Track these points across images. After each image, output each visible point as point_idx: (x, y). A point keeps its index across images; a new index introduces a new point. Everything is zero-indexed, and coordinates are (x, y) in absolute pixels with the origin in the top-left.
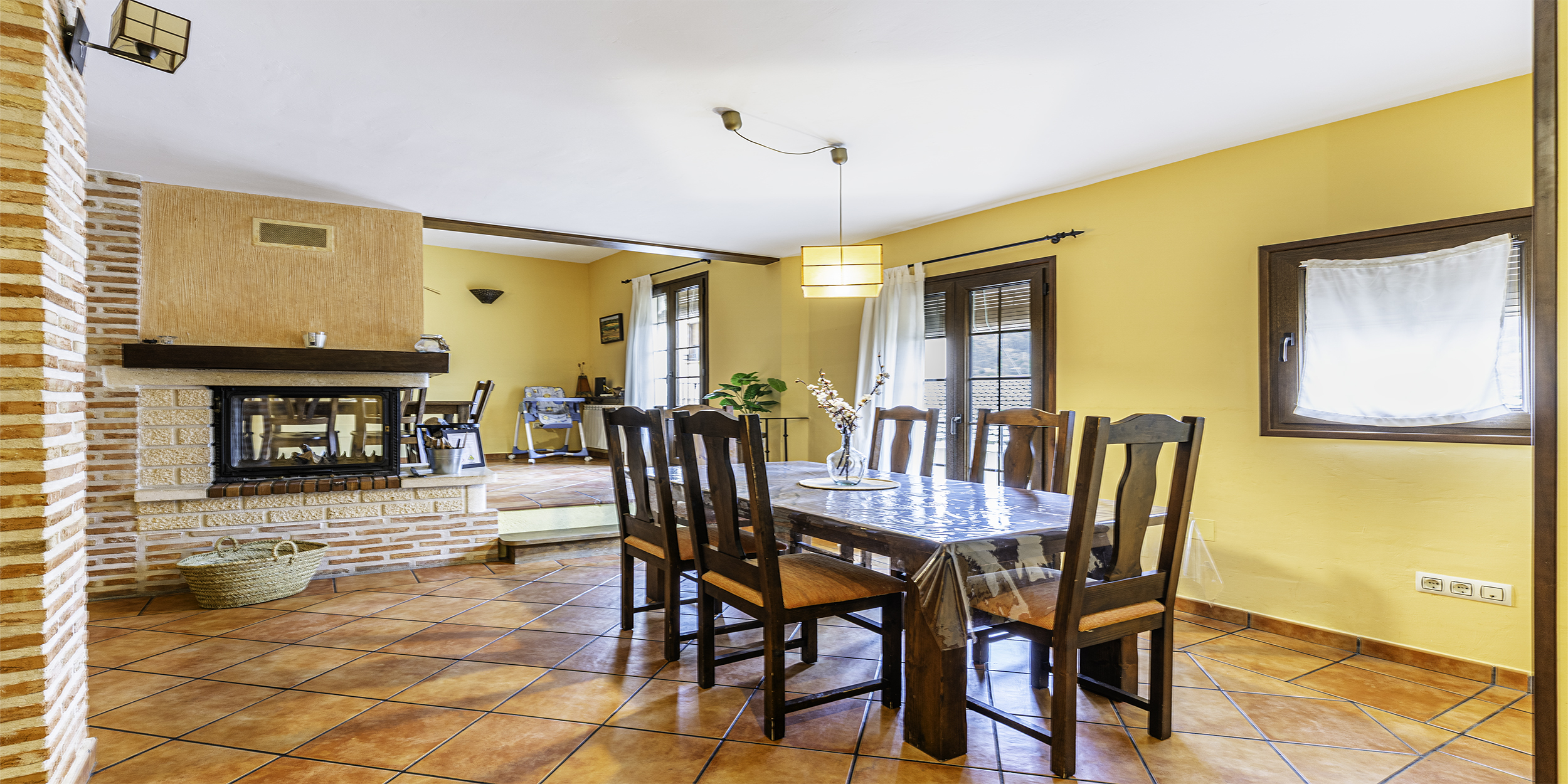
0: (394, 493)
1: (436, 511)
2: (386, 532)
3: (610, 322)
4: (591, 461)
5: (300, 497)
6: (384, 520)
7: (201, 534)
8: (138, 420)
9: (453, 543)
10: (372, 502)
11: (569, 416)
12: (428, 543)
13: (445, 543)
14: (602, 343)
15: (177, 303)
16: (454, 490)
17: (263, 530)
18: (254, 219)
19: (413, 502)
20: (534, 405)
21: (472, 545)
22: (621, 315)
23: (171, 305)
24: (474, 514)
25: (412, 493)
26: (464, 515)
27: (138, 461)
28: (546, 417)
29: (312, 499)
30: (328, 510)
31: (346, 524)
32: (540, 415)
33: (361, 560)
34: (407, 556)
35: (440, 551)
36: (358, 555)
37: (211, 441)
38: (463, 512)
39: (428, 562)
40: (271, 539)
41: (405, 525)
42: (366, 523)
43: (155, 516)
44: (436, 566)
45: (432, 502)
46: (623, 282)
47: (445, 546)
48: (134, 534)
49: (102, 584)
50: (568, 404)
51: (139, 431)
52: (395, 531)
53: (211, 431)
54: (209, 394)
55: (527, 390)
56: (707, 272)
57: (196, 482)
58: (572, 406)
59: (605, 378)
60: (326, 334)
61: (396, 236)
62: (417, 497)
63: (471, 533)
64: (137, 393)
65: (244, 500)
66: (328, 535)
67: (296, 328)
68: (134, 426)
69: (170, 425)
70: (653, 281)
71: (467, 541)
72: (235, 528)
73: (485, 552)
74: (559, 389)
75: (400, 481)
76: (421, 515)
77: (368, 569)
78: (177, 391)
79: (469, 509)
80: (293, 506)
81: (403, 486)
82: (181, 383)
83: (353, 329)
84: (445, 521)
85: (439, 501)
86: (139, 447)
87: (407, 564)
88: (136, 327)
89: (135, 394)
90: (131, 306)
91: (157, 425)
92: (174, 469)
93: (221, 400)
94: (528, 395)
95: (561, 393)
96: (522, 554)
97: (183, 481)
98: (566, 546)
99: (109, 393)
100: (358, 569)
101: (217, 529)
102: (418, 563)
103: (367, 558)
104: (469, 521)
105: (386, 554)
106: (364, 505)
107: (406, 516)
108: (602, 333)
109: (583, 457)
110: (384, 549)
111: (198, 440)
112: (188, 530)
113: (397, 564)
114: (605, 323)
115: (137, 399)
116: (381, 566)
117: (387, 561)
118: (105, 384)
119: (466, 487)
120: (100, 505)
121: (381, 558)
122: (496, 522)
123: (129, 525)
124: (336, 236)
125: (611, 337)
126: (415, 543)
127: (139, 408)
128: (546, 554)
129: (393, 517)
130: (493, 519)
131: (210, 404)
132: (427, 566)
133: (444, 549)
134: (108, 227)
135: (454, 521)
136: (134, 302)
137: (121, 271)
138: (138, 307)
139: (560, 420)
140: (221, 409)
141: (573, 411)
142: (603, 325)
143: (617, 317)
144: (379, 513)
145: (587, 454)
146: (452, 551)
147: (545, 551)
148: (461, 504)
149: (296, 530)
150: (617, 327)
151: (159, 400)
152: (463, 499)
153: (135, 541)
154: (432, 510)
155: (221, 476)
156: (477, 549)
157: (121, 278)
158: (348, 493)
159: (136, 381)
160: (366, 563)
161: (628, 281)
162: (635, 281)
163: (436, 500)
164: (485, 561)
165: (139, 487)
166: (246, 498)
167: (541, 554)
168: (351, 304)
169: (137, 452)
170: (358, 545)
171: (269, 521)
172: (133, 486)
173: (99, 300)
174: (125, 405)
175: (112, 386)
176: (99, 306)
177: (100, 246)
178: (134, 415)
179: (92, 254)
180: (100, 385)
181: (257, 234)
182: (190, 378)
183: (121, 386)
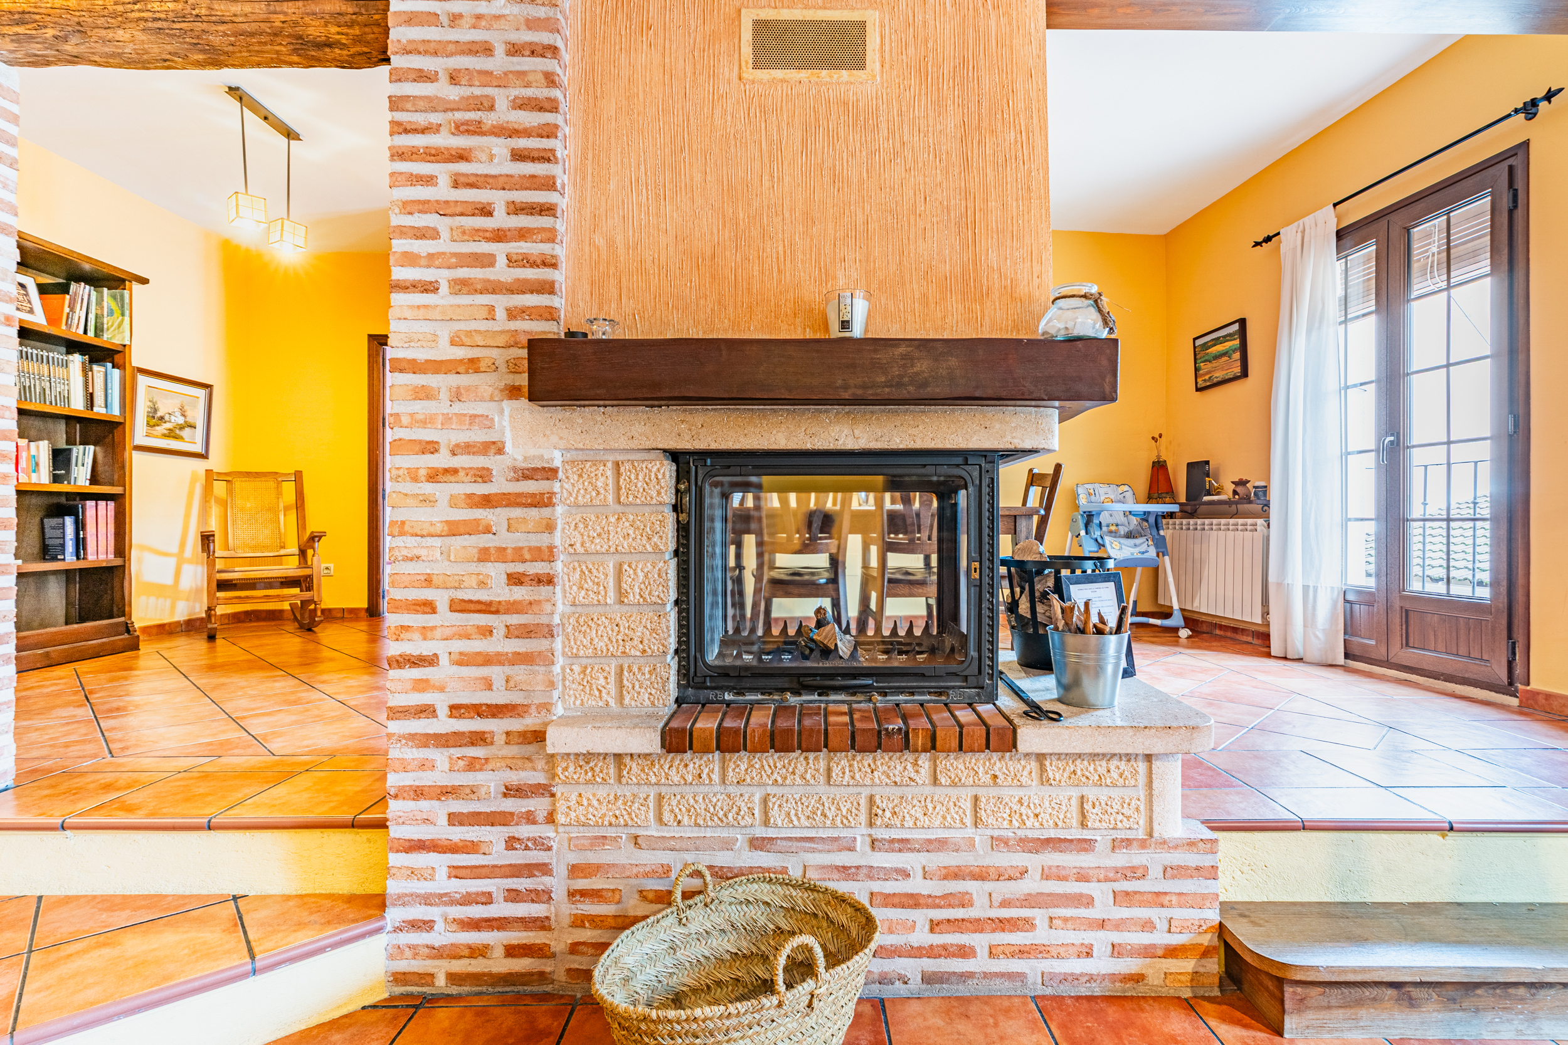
0: (997, 763)
1: (1083, 825)
2: (980, 875)
3: (1217, 341)
4: (1189, 637)
5: (819, 760)
6: (977, 839)
7: (656, 844)
8: (558, 539)
9: (1119, 925)
10: (955, 785)
11: (1150, 543)
12: (1066, 920)
13: (1102, 924)
14: (1198, 390)
15: (619, 239)
16: (1123, 765)
17: (757, 844)
18: (743, 11)
19: (1034, 792)
20: (1096, 521)
21: (1161, 938)
22: (1242, 322)
23: (611, 244)
24: (1165, 842)
25: (1034, 765)
26: (1143, 844)
27: (558, 644)
28: (1116, 545)
29: (842, 763)
30: (871, 800)
31: (903, 845)
32: (1108, 540)
33: (931, 952)
34: (1022, 952)
35: (1091, 946)
36: (922, 937)
37: (673, 595)
38: (1141, 835)
39: (1064, 978)
40: (769, 870)
41: (1020, 859)
42: (940, 845)
43: (581, 789)
44: (1083, 991)
45: (1075, 793)
46: (1257, 244)
47: (1101, 934)
48: (548, 831)
49: (499, 952)
50: (1145, 517)
51: (559, 567)
52: (999, 875)
53: (673, 563)
54: (668, 470)
55: (1080, 490)
56: (1526, 144)
57: (647, 703)
58: (1152, 520)
59: (1207, 463)
60: (869, 296)
61: (993, 23)
62: (1044, 780)
63: (1158, 899)
64: (554, 471)
65: (723, 761)
66: (872, 873)
67: (811, 293)
68: (548, 554)
69: (608, 552)
70: (1339, 218)
71: (1148, 926)
72: (709, 833)
73: (1187, 965)
74: (1126, 488)
75: (1015, 731)
76: (1053, 834)
77: (947, 981)
78: (617, 465)
79: (1156, 827)
80: (807, 784)
81: (1022, 746)
82: (623, 443)
83: (915, 286)
84: (1101, 859)
85: (1091, 793)
86: (560, 607)
87: (1021, 976)
88: (556, 302)
89: (550, 473)
90: (545, 248)
91: (587, 553)
92: (614, 663)
93: (689, 490)
94: (1083, 500)
95: (1129, 495)
96: (1302, 1004)
97: (627, 701)
98: (1416, 992)
99: (515, 469)
100: (928, 979)
101: (677, 832)
102: (1046, 978)
103: (944, 947)
104: (1154, 860)
105: (980, 941)
106: (938, 790)
107: (1021, 833)
108: (1196, 370)
109: (1175, 630)
110: (978, 925)
111: (650, 594)
112: (633, 831)
113: (1001, 975)
114: (1205, 346)
115: (556, 487)
116: (971, 975)
117: (978, 964)
118: (508, 448)
119: (1148, 758)
120: (500, 754)
121: (965, 952)
122: (1212, 873)
123: (539, 805)
124: (882, 38)
125: (1219, 375)
126: (1039, 916)
127: (559, 510)
128: (1363, 1012)
129: (996, 833)
130: (1206, 861)
131: (669, 498)
132: (1066, 990)
133: (1101, 940)
134: (514, 50)
135: (1121, 859)
136: (551, 236)
137: (533, 160)
138: (560, 251)
139: (1136, 550)
140: (689, 515)
141: (1154, 531)
142: (1200, 353)
143: (1236, 327)
144: (968, 820)
145: (1182, 623)
146: (1116, 950)
147: (1359, 1003)
148: (1137, 809)
149: (814, 851)
150: (1234, 351)
151: (590, 489)
152: (1142, 793)
153: (549, 849)
154: (1075, 822)
155: (688, 686)
156: (1172, 952)
157: (533, 177)
158: (909, 756)
159: (554, 439)
160: (942, 961)
161: (1268, 239)
162: (1289, 237)
163: (1085, 791)
164: (1187, 994)
165: (559, 710)
166: (728, 755)
167: (1349, 1012)
168: (912, 217)
169: (557, 620)
170: (928, 906)
171: (766, 823)
172: (547, 707)
173: (499, 236)
174: (542, 501)
175: (518, 452)
176: (500, 250)
177: (502, 98)
178: (550, 527)
179: (490, 119)
180: (500, 451)
181: (747, 50)
182: (638, 429)
183: (533, 452)
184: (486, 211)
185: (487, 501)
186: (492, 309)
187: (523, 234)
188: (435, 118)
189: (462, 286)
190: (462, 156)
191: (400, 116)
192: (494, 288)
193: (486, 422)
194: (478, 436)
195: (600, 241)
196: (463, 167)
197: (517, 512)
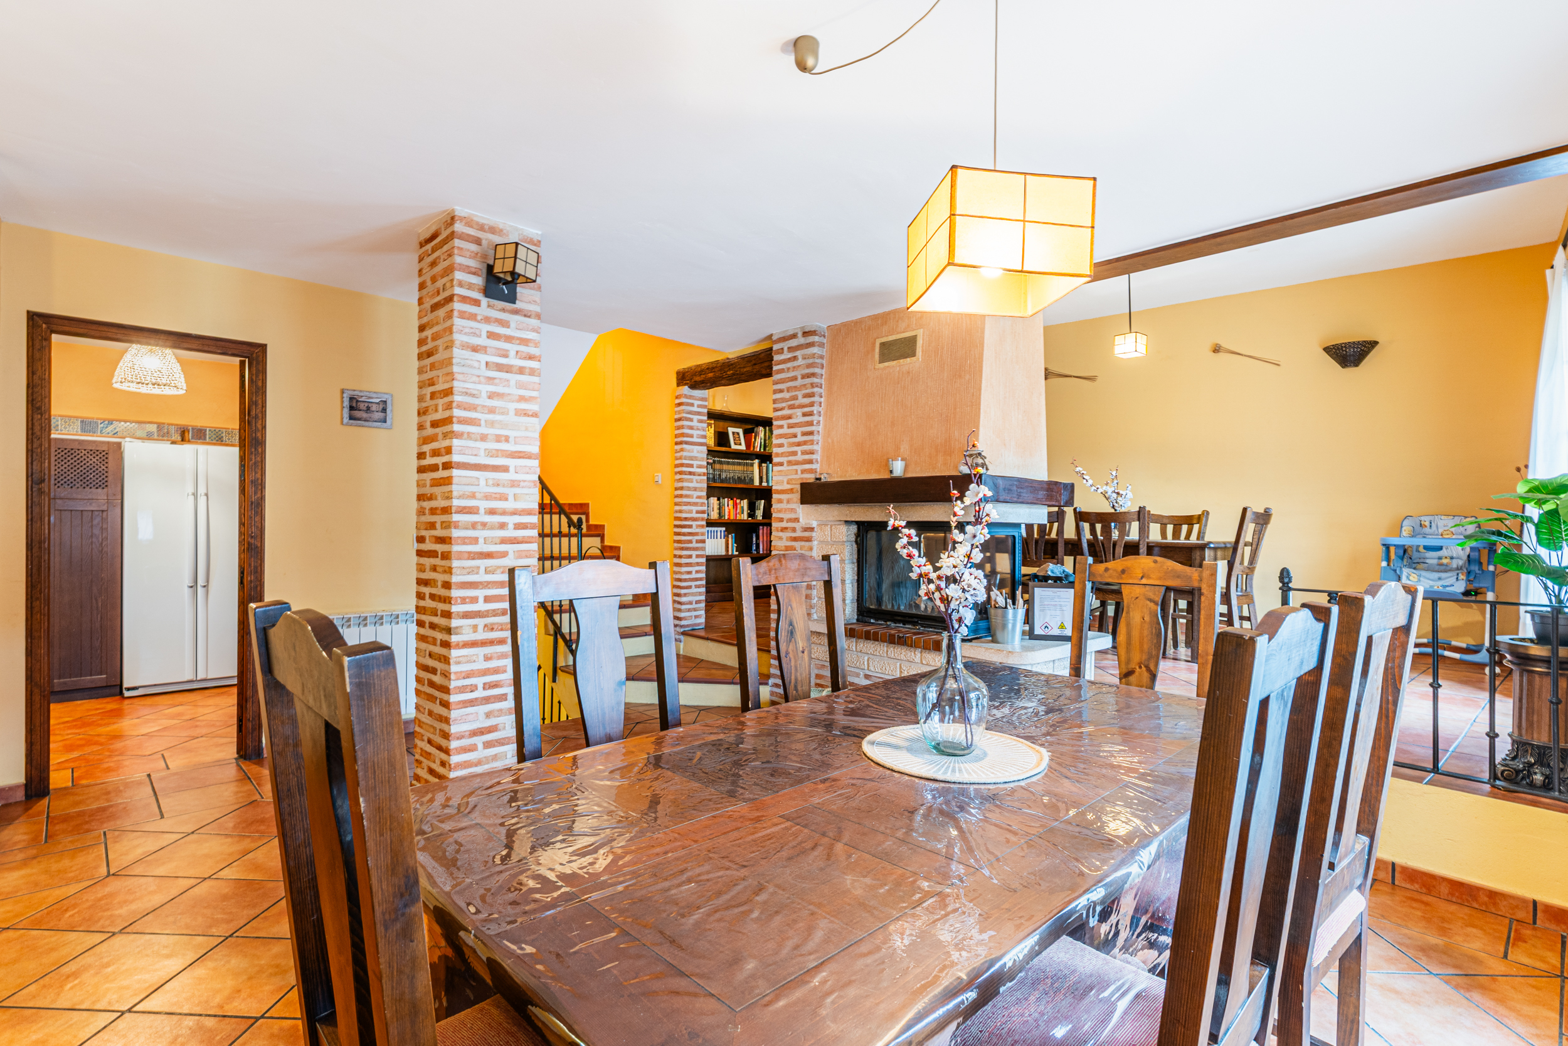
11: (1461, 577)
15: (836, 439)
18: (877, 340)
23: (833, 441)
28: (1413, 577)
37: (850, 577)
54: (854, 529)
55: (1406, 522)
78: (831, 526)
82: (831, 519)
88: (813, 467)
89: (812, 529)
90: (811, 448)
93: (861, 536)
94: (1406, 532)
99: (802, 528)
115: (814, 534)
118: (800, 520)
124: (923, 340)
127: (815, 543)
131: (855, 538)
134: (803, 377)
136: (812, 443)
137: (808, 415)
138: (816, 447)
140: (861, 544)
151: (824, 535)
155: (860, 615)
157: (808, 422)
159: (812, 517)
168: (928, 420)
173: (799, 444)
174: (809, 540)
175: (803, 522)
176: (798, 449)
177: (800, 394)
178: (811, 549)
179: (797, 403)
180: (798, 521)
181: (877, 356)
182: (836, 513)
183: (808, 521)
184: (795, 436)
185: (795, 539)
186: (797, 470)
187: (805, 443)
188: (784, 405)
189: (790, 463)
190: (790, 417)
191: (776, 406)
192: (797, 463)
193: (793, 510)
194: (793, 516)
195: (830, 441)
196: (790, 421)
197: (803, 543)
